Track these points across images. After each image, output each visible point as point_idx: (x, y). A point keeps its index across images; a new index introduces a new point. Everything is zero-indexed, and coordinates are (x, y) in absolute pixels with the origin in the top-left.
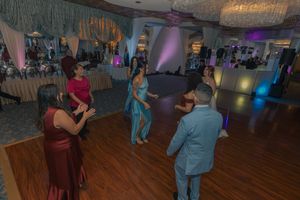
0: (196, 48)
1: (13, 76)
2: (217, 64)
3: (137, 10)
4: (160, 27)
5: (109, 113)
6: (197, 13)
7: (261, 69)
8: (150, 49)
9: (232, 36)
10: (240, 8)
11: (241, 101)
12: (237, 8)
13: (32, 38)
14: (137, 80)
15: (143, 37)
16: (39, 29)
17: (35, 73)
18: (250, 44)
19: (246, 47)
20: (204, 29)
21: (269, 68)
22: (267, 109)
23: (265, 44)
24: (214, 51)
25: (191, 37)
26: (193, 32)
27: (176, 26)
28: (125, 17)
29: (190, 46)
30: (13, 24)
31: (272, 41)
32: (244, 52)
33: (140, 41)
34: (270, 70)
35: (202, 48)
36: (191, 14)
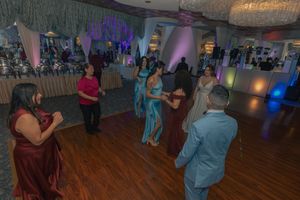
0: (209, 48)
1: (27, 74)
2: (230, 65)
3: (149, 10)
4: (172, 27)
5: (117, 112)
6: (206, 12)
7: (276, 70)
8: (162, 48)
9: (247, 36)
10: (250, 6)
11: (254, 103)
12: (246, 6)
13: (49, 38)
14: (151, 80)
15: (155, 37)
16: (54, 29)
17: (49, 71)
18: (266, 44)
19: (261, 48)
20: (218, 29)
21: (286, 70)
22: (283, 113)
23: (283, 45)
24: (228, 51)
25: (204, 37)
26: (206, 32)
27: (188, 25)
28: (137, 17)
29: (203, 46)
30: (29, 24)
31: (291, 41)
32: (259, 53)
33: (152, 41)
34: (287, 71)
35: (215, 48)
36: (201, 13)
